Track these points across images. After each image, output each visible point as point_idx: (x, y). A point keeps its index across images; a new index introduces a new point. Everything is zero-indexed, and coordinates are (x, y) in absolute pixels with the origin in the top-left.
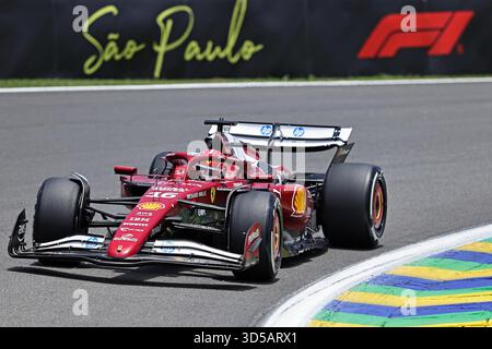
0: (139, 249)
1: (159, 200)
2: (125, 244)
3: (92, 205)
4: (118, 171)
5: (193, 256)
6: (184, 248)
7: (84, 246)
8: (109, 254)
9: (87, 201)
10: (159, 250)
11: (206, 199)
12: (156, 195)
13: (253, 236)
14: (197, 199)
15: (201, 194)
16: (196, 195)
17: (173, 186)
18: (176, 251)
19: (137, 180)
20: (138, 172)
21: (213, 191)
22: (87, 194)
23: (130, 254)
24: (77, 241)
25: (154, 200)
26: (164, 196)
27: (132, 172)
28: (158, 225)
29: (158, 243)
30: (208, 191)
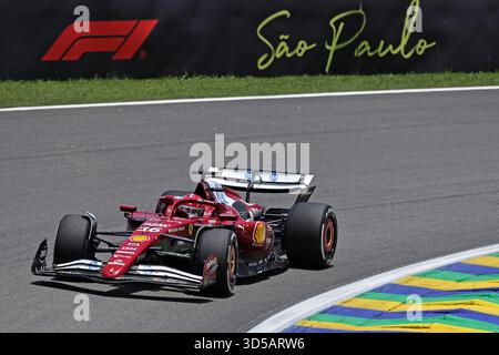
0: (126, 271)
1: (147, 233)
2: (116, 267)
3: (98, 236)
4: (122, 209)
5: (166, 277)
6: (160, 271)
7: (87, 268)
8: (104, 274)
9: (95, 233)
10: (141, 273)
11: (185, 233)
12: (145, 230)
13: (211, 264)
14: (176, 233)
15: (180, 229)
16: (176, 230)
17: (160, 222)
18: (154, 273)
19: (136, 216)
20: (138, 210)
21: (191, 226)
22: (95, 228)
23: (119, 275)
24: (83, 264)
25: (142, 233)
26: (151, 230)
27: (134, 210)
28: (142, 253)
29: (141, 267)
30: (187, 226)
